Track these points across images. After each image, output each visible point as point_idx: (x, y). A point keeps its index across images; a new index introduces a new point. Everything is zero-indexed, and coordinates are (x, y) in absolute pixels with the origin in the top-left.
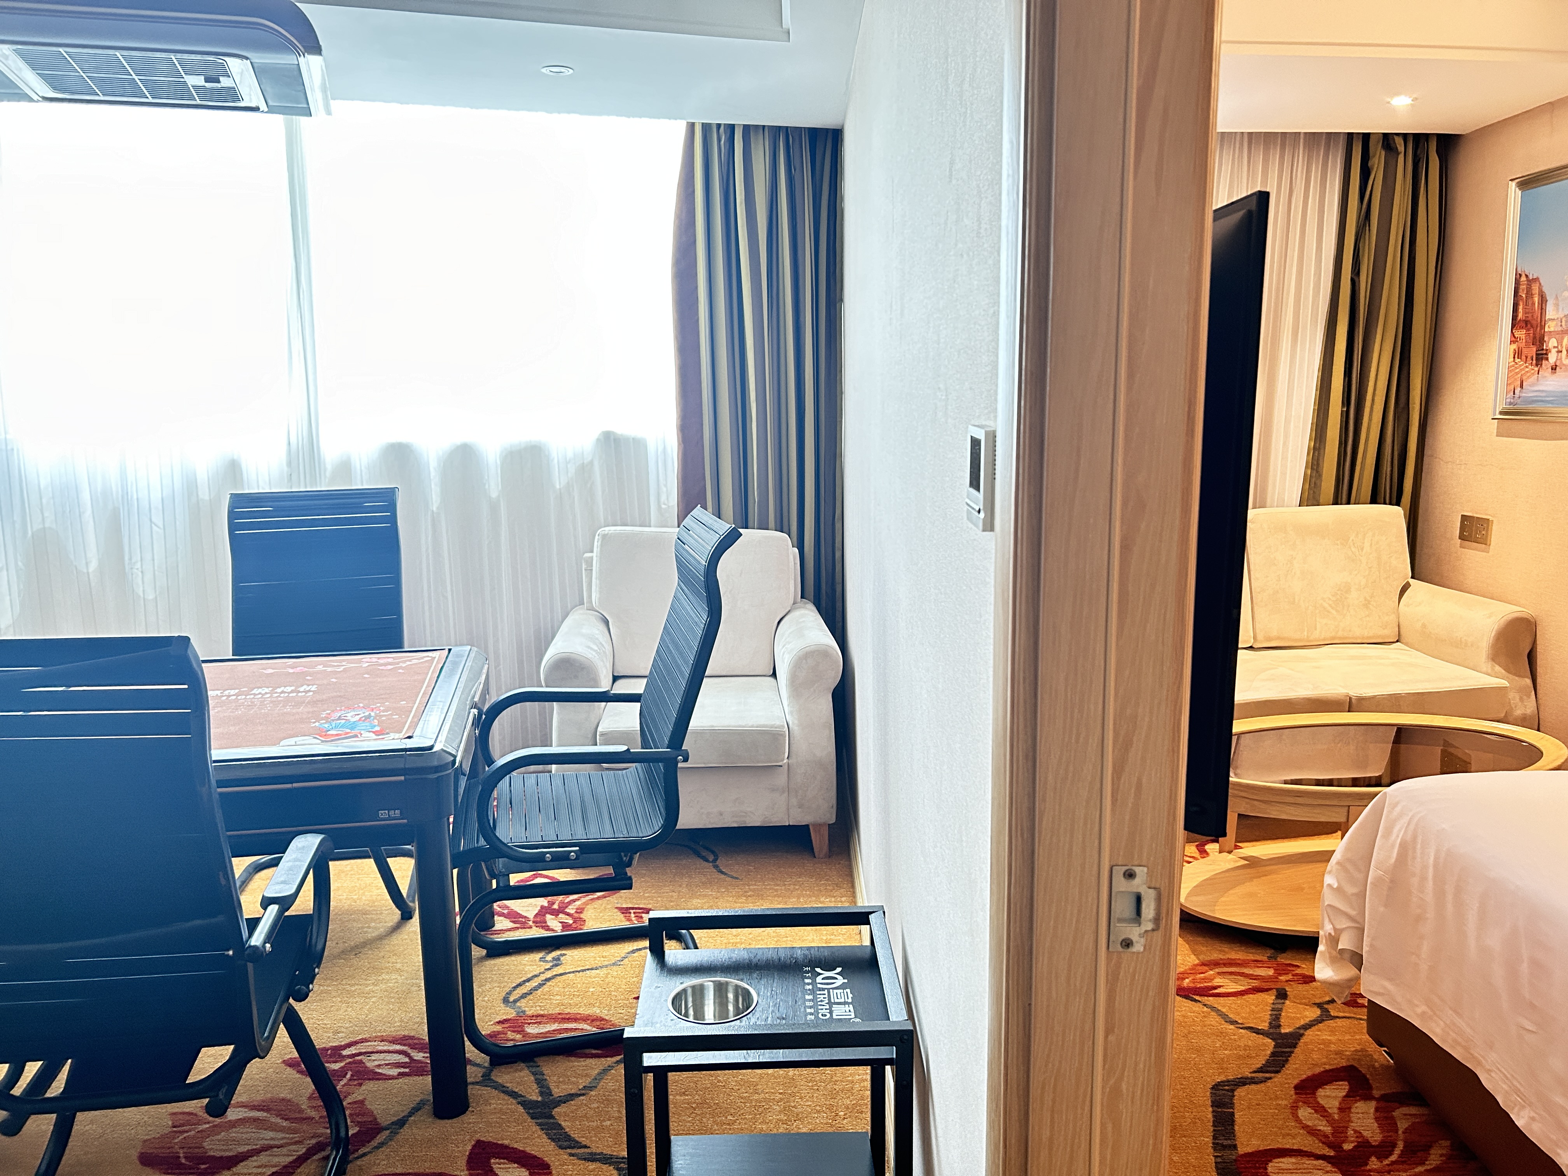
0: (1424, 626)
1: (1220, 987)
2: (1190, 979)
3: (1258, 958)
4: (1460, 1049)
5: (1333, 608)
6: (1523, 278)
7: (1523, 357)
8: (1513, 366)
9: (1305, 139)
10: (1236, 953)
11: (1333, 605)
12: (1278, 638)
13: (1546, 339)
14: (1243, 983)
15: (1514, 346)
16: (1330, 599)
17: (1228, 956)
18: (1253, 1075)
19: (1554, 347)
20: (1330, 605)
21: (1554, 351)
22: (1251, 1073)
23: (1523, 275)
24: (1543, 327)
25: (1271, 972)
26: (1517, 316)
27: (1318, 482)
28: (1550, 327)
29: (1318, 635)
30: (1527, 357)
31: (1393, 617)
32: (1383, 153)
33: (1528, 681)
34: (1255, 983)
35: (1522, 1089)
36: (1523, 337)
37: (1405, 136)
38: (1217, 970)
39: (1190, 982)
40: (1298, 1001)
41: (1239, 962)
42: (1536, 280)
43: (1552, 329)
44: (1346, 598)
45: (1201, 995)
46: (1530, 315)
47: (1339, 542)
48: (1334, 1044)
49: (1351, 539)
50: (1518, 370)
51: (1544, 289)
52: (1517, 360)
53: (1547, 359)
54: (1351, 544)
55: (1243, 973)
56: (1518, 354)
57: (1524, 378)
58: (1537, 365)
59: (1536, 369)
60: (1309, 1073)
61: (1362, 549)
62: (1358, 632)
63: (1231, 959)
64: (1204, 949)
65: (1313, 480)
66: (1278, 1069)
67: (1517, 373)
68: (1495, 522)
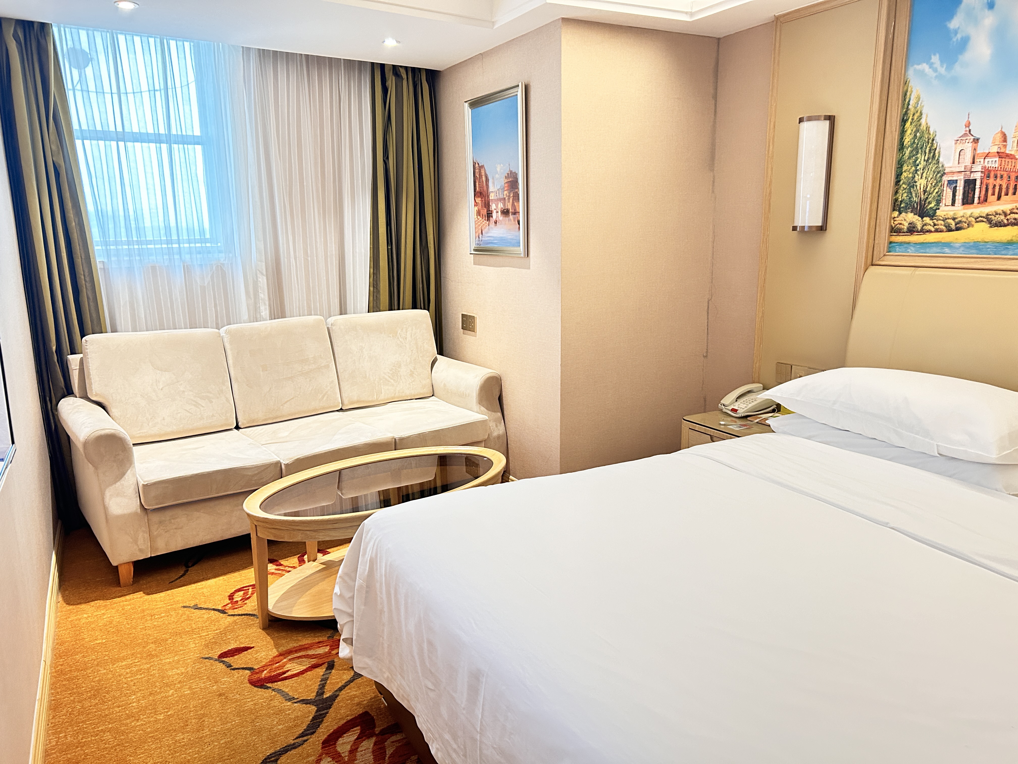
0: (445, 385)
1: (288, 671)
2: (268, 670)
3: (321, 639)
4: (406, 702)
5: (391, 379)
6: (477, 165)
7: (481, 215)
8: (477, 221)
9: (344, 64)
10: (306, 640)
11: (391, 377)
12: (358, 402)
13: (490, 204)
14: (305, 663)
15: (476, 208)
16: (389, 373)
17: (301, 643)
18: (296, 741)
19: (495, 209)
20: (389, 377)
21: (495, 211)
22: (294, 740)
23: (477, 164)
24: (488, 197)
25: (327, 649)
26: (476, 189)
27: (378, 296)
28: (492, 197)
29: (383, 397)
30: (483, 215)
31: (428, 381)
32: (394, 78)
33: (499, 414)
34: (314, 661)
35: (432, 730)
36: (480, 202)
37: (406, 68)
38: (289, 657)
39: (268, 672)
40: (341, 668)
41: (307, 646)
42: (483, 166)
43: (493, 198)
44: (399, 371)
45: (272, 682)
46: (482, 189)
47: (391, 335)
48: (357, 697)
49: (399, 333)
50: (479, 223)
51: (487, 173)
52: (479, 217)
53: (492, 217)
54: (399, 336)
55: (308, 655)
56: (479, 213)
57: (483, 228)
58: (488, 220)
59: (488, 223)
60: (335, 727)
61: (406, 338)
62: (408, 393)
63: (302, 645)
64: (284, 642)
65: (375, 295)
66: (314, 730)
67: (479, 225)
68: (477, 318)
